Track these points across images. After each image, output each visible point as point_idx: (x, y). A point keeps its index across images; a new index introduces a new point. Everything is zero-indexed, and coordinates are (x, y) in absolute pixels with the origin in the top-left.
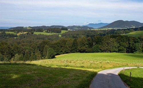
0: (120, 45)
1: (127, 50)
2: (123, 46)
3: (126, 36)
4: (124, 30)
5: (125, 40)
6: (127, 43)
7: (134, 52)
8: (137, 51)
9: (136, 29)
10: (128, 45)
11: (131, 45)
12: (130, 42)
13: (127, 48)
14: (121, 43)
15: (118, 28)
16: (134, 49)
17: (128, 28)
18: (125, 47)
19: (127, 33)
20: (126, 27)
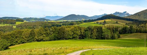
0: (74, 33)
1: (79, 37)
2: (76, 34)
3: (78, 27)
4: (77, 22)
5: (78, 29)
6: (79, 31)
7: (85, 38)
8: (86, 37)
9: (85, 21)
10: (80, 33)
11: (82, 33)
12: (82, 31)
13: (79, 35)
14: (75, 31)
15: (72, 21)
16: (85, 36)
17: (80, 20)
18: (78, 35)
19: (79, 24)
20: (78, 20)
